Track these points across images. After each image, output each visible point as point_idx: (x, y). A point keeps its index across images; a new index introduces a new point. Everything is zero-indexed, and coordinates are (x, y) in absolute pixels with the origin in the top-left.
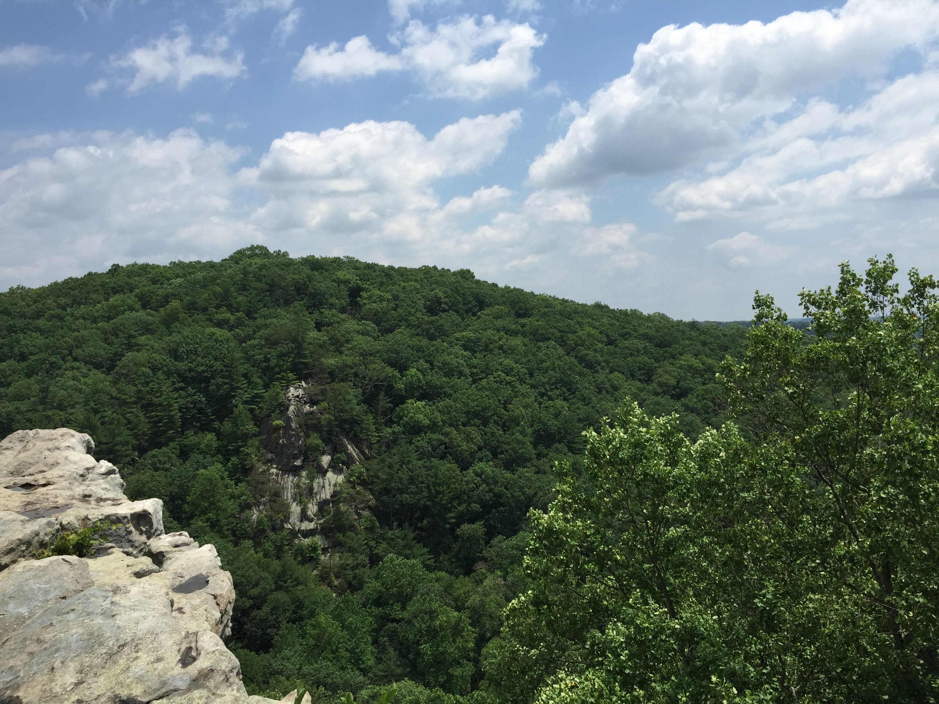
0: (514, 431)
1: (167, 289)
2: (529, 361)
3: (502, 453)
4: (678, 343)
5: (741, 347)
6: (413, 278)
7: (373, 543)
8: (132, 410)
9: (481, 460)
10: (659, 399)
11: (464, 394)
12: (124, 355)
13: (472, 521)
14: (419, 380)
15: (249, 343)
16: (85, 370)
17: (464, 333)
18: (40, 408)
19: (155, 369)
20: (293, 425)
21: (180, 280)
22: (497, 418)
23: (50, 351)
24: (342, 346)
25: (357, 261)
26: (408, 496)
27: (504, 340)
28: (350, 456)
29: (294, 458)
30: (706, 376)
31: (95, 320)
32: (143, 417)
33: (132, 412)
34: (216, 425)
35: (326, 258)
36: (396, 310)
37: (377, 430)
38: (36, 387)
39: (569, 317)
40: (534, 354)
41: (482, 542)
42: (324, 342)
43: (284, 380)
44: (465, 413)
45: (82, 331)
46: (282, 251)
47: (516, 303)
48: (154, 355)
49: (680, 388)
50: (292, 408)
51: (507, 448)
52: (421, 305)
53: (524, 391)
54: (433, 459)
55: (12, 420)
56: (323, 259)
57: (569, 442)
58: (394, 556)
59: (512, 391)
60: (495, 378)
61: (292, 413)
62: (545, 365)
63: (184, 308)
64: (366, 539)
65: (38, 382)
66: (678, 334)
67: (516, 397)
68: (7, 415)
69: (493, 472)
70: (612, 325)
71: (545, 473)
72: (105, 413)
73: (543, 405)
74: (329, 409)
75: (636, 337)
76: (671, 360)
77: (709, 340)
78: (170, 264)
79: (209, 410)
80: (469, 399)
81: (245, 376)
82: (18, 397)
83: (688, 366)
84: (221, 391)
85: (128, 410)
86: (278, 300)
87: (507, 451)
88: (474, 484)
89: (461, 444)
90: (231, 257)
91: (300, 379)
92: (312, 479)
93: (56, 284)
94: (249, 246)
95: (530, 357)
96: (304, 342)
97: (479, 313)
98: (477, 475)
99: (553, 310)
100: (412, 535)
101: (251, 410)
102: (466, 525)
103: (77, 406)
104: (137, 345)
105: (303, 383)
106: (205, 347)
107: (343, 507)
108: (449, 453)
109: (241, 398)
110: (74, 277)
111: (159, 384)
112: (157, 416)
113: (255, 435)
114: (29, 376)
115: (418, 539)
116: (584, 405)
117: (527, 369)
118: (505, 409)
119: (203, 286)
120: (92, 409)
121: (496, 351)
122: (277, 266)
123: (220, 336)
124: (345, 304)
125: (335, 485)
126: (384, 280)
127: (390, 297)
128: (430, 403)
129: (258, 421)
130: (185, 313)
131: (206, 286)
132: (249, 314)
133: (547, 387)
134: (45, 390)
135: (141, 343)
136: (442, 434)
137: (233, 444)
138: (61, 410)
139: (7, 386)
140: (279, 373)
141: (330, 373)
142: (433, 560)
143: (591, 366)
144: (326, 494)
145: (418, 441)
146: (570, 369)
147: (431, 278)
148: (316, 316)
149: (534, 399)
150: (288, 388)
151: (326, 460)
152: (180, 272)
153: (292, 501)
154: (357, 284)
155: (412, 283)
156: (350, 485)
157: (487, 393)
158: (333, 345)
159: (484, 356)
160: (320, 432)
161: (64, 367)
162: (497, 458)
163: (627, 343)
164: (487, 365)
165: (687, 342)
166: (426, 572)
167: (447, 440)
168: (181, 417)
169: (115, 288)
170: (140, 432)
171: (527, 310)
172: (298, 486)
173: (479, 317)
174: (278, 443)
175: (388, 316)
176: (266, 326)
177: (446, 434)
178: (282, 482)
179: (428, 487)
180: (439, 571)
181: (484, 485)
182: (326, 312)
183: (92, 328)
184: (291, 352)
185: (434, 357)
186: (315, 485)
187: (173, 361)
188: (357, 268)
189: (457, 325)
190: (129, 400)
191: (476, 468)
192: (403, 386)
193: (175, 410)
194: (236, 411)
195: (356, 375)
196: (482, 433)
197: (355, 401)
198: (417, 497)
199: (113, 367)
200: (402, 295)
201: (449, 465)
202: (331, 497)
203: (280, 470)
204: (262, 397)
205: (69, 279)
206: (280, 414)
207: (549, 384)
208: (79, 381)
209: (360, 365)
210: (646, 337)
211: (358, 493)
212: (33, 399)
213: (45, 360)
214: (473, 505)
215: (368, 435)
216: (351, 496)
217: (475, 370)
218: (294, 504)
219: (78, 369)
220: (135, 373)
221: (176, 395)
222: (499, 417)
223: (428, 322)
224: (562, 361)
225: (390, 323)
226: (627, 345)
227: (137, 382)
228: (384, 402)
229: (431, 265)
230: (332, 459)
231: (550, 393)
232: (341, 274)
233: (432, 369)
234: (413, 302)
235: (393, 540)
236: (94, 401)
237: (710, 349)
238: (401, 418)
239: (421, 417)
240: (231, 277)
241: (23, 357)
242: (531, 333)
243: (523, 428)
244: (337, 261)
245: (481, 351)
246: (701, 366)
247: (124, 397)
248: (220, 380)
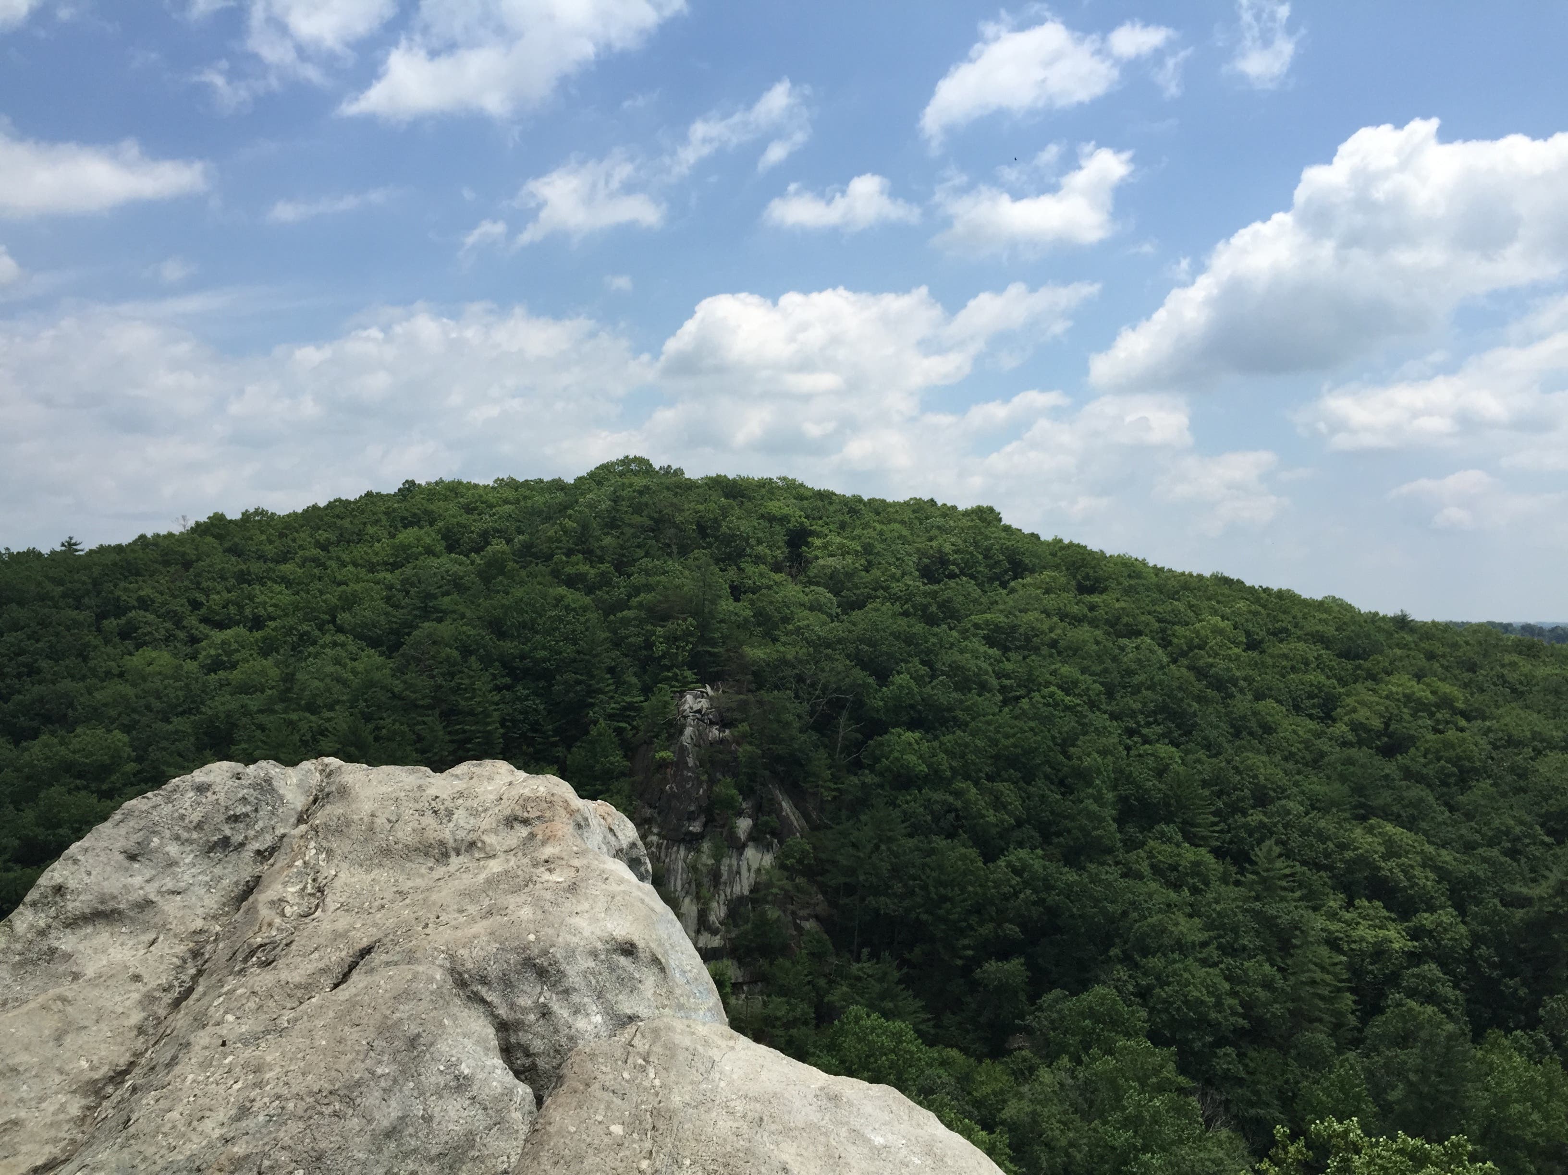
0: (1082, 795)
1: (487, 522)
2: (1106, 671)
3: (1059, 834)
4: (1381, 652)
5: (1503, 666)
6: (899, 518)
7: (822, 982)
8: (425, 719)
9: (1021, 845)
10: (1353, 752)
11: (989, 723)
12: (417, 627)
13: (1004, 956)
14: (910, 693)
15: (619, 615)
16: (352, 648)
17: (988, 616)
18: (279, 707)
19: (466, 651)
20: (691, 762)
21: (508, 508)
22: (1049, 770)
23: (300, 614)
24: (776, 627)
25: (802, 485)
26: (888, 901)
27: (1059, 631)
28: (784, 821)
29: (689, 819)
30: (1439, 716)
31: (372, 568)
32: (441, 733)
33: (424, 723)
34: (560, 752)
35: (748, 479)
36: (868, 572)
37: (835, 778)
38: (274, 673)
39: (1173, 595)
40: (1115, 659)
41: (1023, 997)
42: (746, 620)
43: (677, 681)
44: (992, 757)
45: (351, 584)
46: (674, 467)
47: (1078, 568)
48: (465, 628)
49: (1390, 737)
50: (689, 731)
51: (1069, 825)
52: (911, 563)
53: (1098, 724)
54: (934, 838)
55: (235, 725)
56: (742, 479)
57: (1184, 822)
58: (863, 1011)
59: (1077, 722)
60: (1044, 697)
61: (689, 741)
62: (1136, 680)
63: (514, 554)
64: (810, 973)
65: (277, 664)
66: (1381, 637)
67: (1085, 734)
68: (228, 716)
69: (1045, 868)
70: (1256, 614)
71: (1140, 876)
72: (382, 722)
73: (1132, 753)
74: (752, 734)
75: (1299, 639)
76: (1369, 683)
77: (1440, 650)
78: (495, 481)
79: (550, 727)
80: (999, 732)
81: (611, 670)
82: (245, 689)
83: (1405, 695)
84: (571, 695)
85: (419, 718)
86: (669, 546)
87: (1069, 832)
88: (1010, 886)
89: (984, 812)
90: (592, 475)
91: (703, 682)
92: (718, 857)
93: (315, 507)
94: (621, 457)
95: (1109, 663)
96: (713, 618)
97: (1012, 584)
98: (1017, 872)
99: (1144, 582)
100: (896, 975)
101: (619, 731)
102: (993, 962)
103: (337, 707)
104: (437, 610)
105: (708, 689)
106: (549, 617)
107: (773, 913)
108: (962, 826)
109: (604, 709)
110: (344, 498)
111: (470, 677)
112: (465, 732)
113: (623, 774)
114: (265, 654)
115: (907, 981)
116: (1209, 757)
117: (1102, 684)
118: (1065, 753)
119: (546, 518)
120: (362, 713)
121: (1045, 650)
122: (668, 488)
123: (574, 601)
124: (781, 557)
125: (759, 870)
126: (847, 518)
127: (859, 548)
128: (929, 736)
129: (629, 750)
130: (515, 561)
131: (551, 518)
132: (620, 567)
133: (1141, 718)
134: (289, 678)
135: (444, 607)
136: (951, 793)
137: (588, 788)
138: (313, 713)
139: (229, 668)
140: (669, 669)
141: (754, 673)
142: (931, 1023)
143: (1220, 684)
144: (743, 886)
145: (907, 802)
146: (1180, 688)
147: (927, 518)
148: (732, 572)
149: (1116, 740)
150: (682, 697)
151: (744, 825)
152: (511, 495)
153: (683, 894)
154: (802, 524)
155: (896, 526)
156: (786, 874)
157: (1032, 724)
158: (759, 625)
159: (1024, 658)
160: (735, 775)
161: (321, 642)
162: (1050, 844)
163: (1284, 648)
164: (1030, 674)
165: (1398, 652)
166: (924, 1048)
167: (959, 804)
168: (504, 735)
169: (406, 518)
170: (436, 758)
171: (1097, 580)
172: (693, 868)
173: (1013, 591)
174: (662, 791)
175: (856, 580)
176: (648, 588)
177: (958, 794)
178: (667, 860)
179: (925, 888)
180: (947, 1046)
181: (1028, 892)
182: (750, 569)
183: (367, 581)
184: (691, 634)
185: (936, 655)
186: (724, 869)
187: (495, 639)
188: (801, 498)
189: (975, 601)
190: (421, 703)
191: (1012, 858)
192: (881, 703)
193: (494, 722)
194: (594, 731)
195: (800, 679)
196: (1023, 795)
197: (797, 724)
198: (906, 903)
199: (398, 645)
200: (879, 547)
201: (963, 850)
202: (751, 891)
203: (664, 838)
204: (639, 709)
205: (335, 501)
206: (668, 739)
207: (1142, 713)
208: (344, 666)
209: (808, 663)
210: (1319, 639)
211: (797, 888)
212: (270, 692)
213: (291, 628)
214: (1007, 925)
215: (817, 786)
216: (787, 892)
217: (1007, 682)
218: (687, 900)
219: (343, 645)
220: (433, 657)
221: (497, 698)
222: (1053, 768)
223: (925, 594)
224: (1164, 674)
225: (858, 592)
226: (1286, 651)
227: (436, 672)
228: (845, 728)
229: (926, 498)
230: (755, 825)
231: (1145, 731)
232: (774, 507)
233: (933, 677)
234: (898, 559)
235: (859, 979)
236: (366, 701)
237: (1442, 666)
238: (877, 760)
239: (912, 758)
240: (591, 506)
241: (257, 623)
242: (1107, 622)
243: (1099, 791)
244: (766, 487)
245: (1018, 648)
246: (1430, 696)
247: (413, 696)
248: (570, 676)
